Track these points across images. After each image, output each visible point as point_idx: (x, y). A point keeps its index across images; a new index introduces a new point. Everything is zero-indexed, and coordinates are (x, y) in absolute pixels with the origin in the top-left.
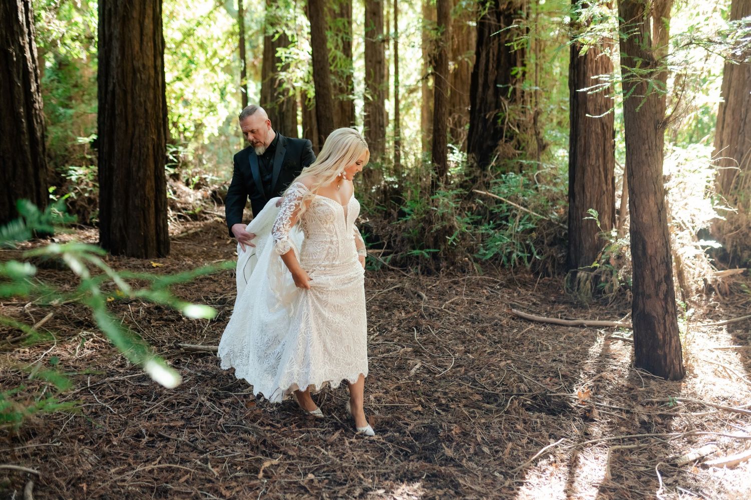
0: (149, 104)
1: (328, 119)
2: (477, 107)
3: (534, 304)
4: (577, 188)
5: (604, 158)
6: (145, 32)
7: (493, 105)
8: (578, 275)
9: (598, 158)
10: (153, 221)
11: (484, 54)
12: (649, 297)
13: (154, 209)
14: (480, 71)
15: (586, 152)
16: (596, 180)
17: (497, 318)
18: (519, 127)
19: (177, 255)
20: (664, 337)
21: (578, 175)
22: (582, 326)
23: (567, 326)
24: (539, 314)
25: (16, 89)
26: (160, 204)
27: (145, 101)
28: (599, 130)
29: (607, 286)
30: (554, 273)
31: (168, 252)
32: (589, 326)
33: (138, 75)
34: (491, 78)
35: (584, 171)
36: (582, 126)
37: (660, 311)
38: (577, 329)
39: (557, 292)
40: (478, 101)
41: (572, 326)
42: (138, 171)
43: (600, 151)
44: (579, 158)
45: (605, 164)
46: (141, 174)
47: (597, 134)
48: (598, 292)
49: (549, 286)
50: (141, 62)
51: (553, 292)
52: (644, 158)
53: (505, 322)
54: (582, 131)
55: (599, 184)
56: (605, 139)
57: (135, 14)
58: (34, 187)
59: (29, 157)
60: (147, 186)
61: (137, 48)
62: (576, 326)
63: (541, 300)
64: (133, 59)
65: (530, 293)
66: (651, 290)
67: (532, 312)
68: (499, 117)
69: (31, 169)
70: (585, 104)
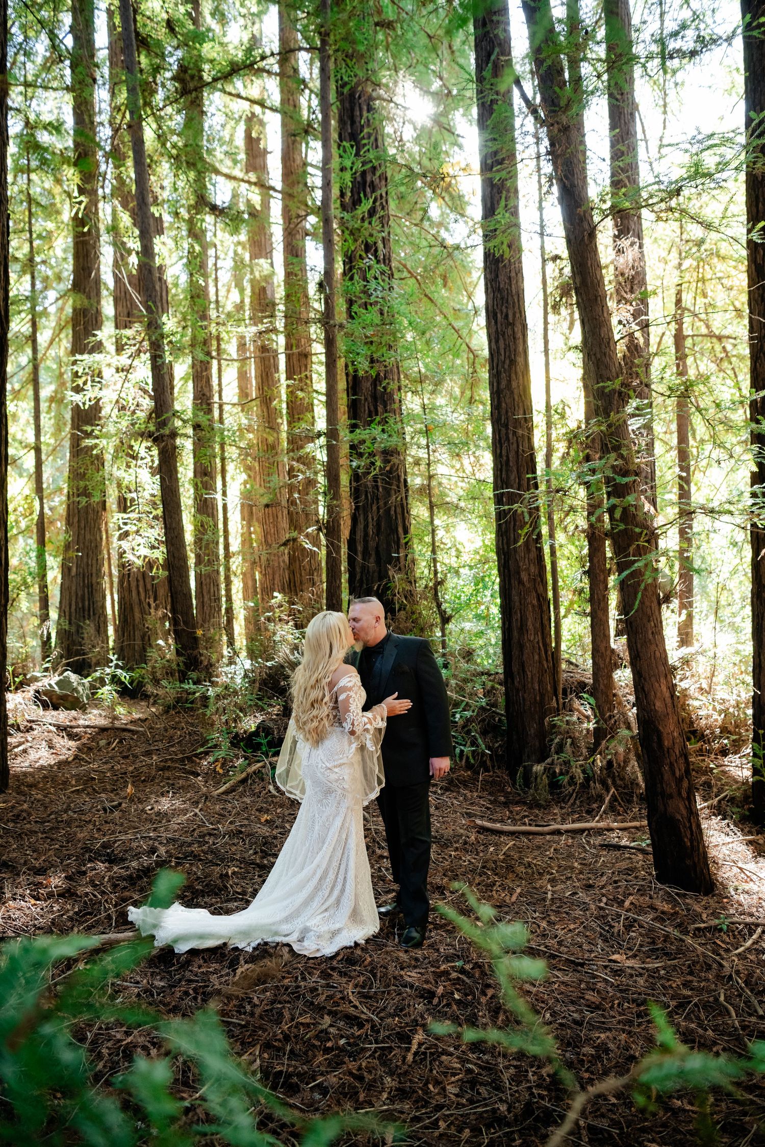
1: (185, 595)
2: (358, 578)
3: (488, 808)
4: (515, 669)
5: (543, 633)
7: (376, 574)
8: (534, 769)
9: (536, 634)
11: (361, 518)
12: (671, 796)
14: (358, 537)
15: (522, 629)
16: (536, 657)
17: (461, 836)
18: (406, 598)
19: (19, 787)
20: (692, 843)
21: (515, 652)
22: (558, 832)
23: (541, 834)
24: (502, 821)
28: (535, 602)
29: (565, 779)
30: (493, 767)
31: (6, 786)
32: (567, 831)
34: (372, 544)
35: (521, 647)
36: (516, 598)
37: (684, 812)
38: (556, 838)
39: (503, 791)
40: (358, 570)
41: (549, 834)
43: (538, 625)
44: (515, 634)
45: (544, 639)
47: (533, 606)
48: (554, 785)
49: (493, 783)
51: (499, 791)
52: (651, 636)
53: (473, 838)
54: (517, 604)
55: (540, 662)
56: (542, 612)
62: (553, 833)
63: (491, 802)
65: (475, 794)
66: (672, 788)
67: (494, 821)
68: (389, 588)
70: (519, 573)
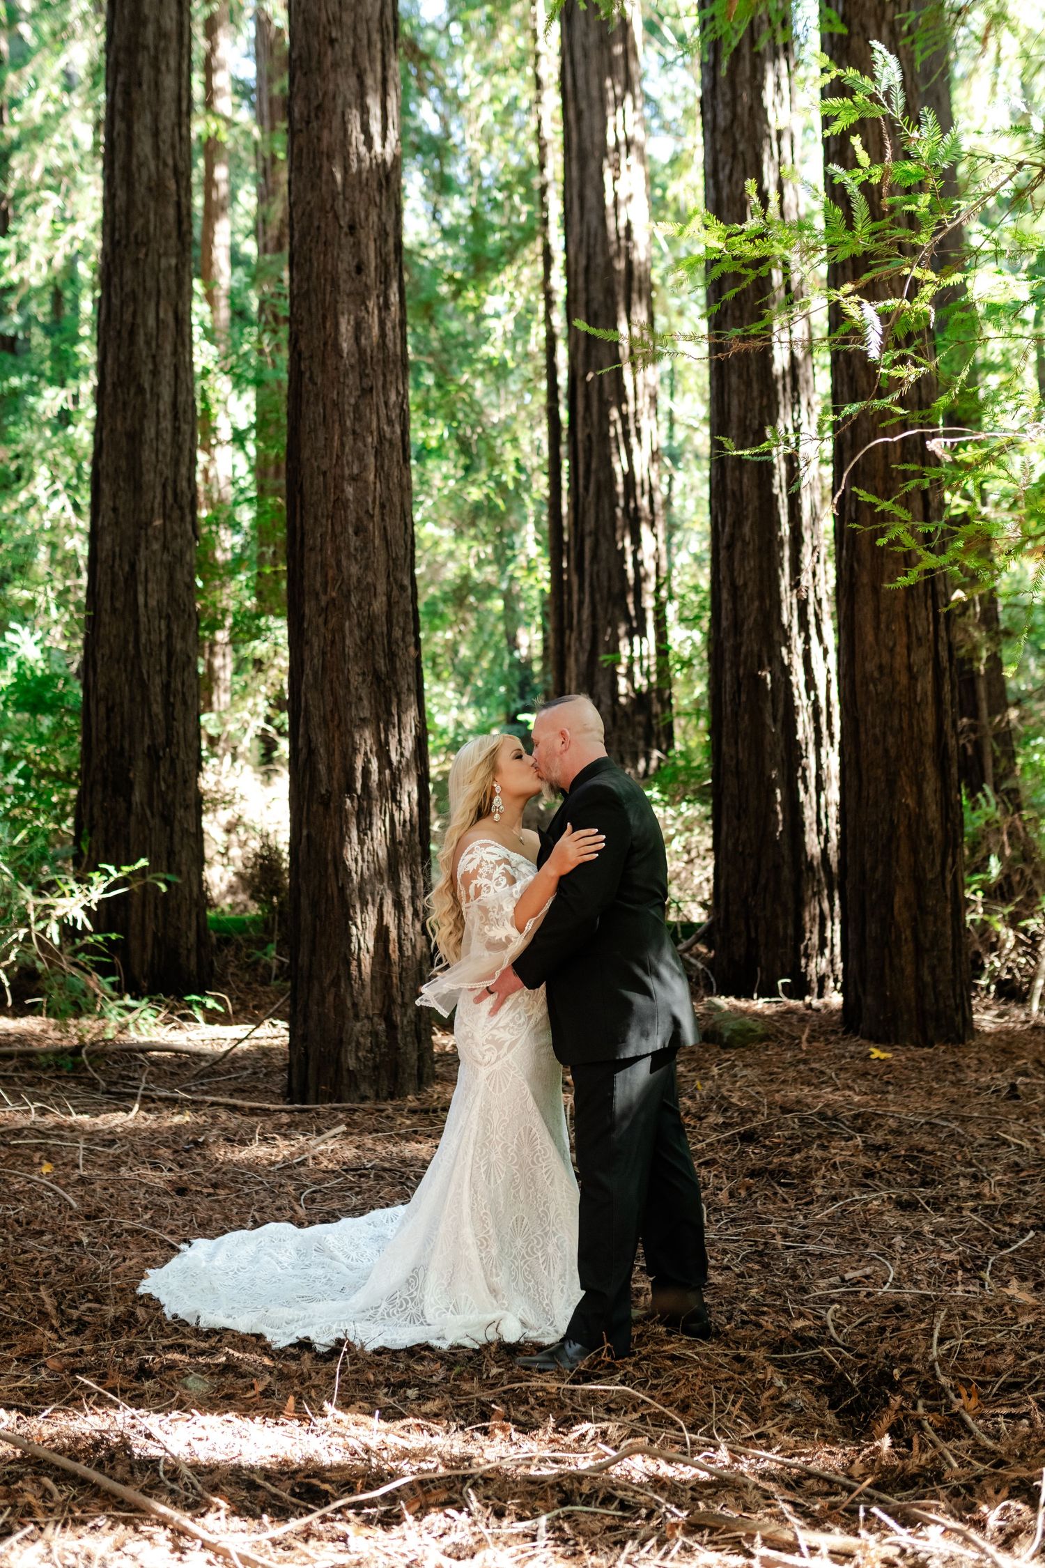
0: (890, 739)
6: (883, 606)
10: (909, 970)
13: (911, 945)
25: (768, 737)
26: (922, 935)
27: (884, 734)
33: (871, 687)
42: (874, 869)
46: (878, 875)
50: (876, 660)
57: (865, 579)
58: (791, 905)
59: (786, 851)
60: (896, 899)
61: (870, 638)
64: (864, 659)
69: (786, 873)
